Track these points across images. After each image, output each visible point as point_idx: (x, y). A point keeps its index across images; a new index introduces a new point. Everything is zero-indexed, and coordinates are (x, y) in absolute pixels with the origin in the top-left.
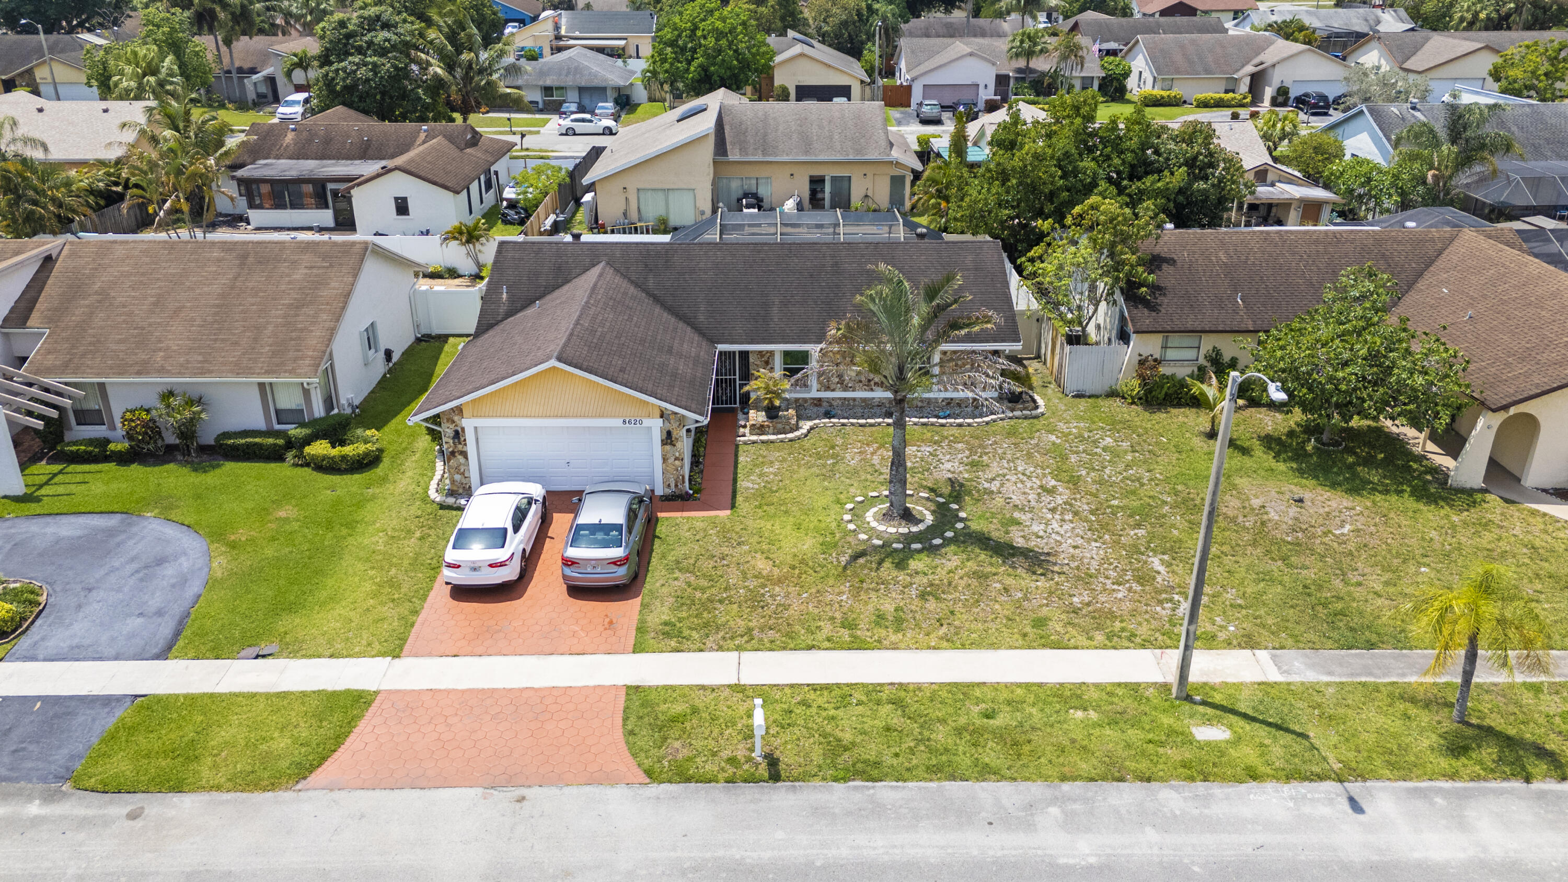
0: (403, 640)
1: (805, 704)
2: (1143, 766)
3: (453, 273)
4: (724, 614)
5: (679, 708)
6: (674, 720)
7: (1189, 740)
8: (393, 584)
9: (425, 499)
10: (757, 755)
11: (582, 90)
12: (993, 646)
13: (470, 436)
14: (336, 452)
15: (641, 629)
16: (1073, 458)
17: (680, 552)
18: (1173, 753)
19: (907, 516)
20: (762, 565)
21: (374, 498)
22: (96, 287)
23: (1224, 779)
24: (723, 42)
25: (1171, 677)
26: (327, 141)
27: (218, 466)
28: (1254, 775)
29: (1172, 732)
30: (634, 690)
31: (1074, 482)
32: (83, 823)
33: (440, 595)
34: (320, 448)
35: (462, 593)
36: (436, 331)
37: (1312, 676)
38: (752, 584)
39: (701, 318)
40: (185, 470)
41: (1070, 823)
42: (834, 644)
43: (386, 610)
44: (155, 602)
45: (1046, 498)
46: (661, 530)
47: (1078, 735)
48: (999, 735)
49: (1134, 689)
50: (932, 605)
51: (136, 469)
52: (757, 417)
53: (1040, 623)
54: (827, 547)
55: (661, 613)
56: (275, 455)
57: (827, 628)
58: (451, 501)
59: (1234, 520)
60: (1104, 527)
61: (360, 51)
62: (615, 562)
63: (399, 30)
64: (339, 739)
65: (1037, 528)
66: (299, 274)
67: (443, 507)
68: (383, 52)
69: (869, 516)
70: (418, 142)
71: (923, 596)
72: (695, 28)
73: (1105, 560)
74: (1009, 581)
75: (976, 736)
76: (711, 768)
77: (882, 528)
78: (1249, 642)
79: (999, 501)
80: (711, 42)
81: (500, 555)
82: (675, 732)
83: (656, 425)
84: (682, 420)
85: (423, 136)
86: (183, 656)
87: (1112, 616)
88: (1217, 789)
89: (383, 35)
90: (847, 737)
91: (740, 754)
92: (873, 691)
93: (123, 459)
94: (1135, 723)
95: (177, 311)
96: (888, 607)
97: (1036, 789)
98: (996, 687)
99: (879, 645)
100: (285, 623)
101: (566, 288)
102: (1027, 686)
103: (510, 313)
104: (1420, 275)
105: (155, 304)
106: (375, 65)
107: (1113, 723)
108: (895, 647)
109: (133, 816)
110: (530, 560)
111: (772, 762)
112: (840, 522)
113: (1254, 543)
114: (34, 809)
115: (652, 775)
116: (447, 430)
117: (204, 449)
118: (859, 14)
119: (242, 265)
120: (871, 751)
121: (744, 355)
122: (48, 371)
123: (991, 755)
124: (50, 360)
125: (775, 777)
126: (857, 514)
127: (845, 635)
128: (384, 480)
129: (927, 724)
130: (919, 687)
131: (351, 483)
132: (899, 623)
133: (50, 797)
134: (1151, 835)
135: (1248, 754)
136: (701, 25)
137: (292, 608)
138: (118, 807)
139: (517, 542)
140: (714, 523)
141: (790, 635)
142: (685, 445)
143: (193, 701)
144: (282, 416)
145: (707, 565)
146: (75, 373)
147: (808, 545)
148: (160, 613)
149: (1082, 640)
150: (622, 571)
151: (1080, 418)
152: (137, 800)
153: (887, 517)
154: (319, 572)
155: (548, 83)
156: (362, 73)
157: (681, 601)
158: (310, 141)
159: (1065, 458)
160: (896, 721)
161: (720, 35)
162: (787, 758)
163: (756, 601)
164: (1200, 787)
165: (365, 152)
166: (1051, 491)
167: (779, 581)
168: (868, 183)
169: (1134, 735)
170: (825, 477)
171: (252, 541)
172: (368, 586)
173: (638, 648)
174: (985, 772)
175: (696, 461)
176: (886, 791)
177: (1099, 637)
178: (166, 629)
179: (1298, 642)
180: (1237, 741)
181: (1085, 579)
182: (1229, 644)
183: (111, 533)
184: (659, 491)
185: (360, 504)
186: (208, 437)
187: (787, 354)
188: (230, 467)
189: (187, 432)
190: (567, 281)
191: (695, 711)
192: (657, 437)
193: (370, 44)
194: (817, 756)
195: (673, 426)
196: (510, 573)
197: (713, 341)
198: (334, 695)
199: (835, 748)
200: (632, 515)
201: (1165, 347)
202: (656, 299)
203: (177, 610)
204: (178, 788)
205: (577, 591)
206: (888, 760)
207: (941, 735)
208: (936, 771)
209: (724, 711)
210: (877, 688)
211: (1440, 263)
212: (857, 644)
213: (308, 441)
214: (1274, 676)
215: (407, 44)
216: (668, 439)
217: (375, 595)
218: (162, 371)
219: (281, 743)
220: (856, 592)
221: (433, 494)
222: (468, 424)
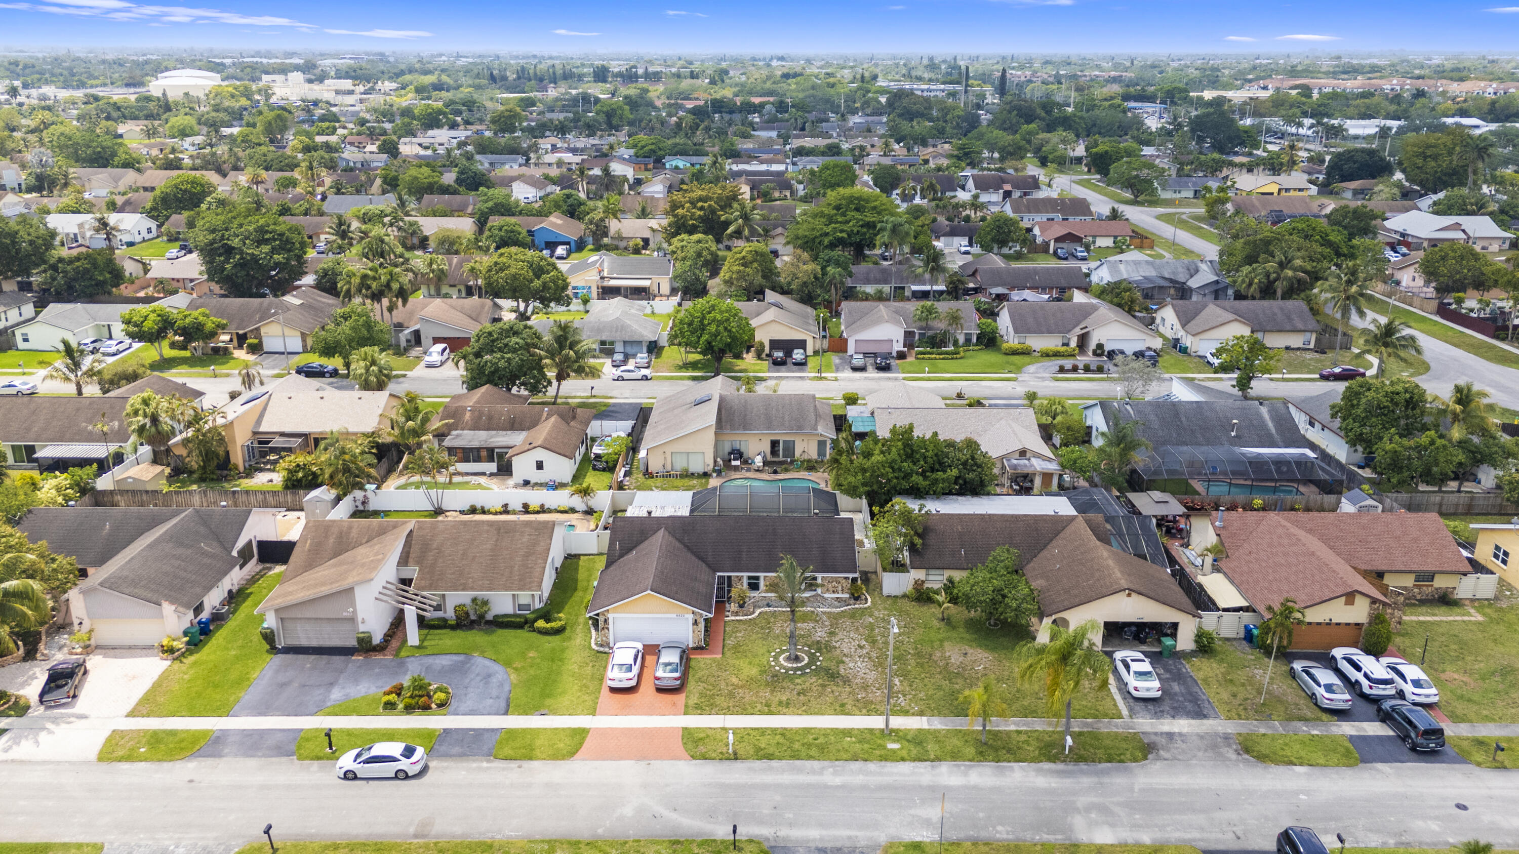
0: (595, 709)
1: (749, 734)
2: (866, 756)
3: (573, 510)
4: (719, 700)
5: (702, 735)
6: (701, 739)
7: (885, 748)
8: (585, 686)
9: (590, 648)
10: (731, 751)
11: (625, 342)
12: (823, 714)
13: (611, 621)
14: (548, 625)
15: (686, 706)
16: (877, 631)
17: (700, 674)
18: (877, 752)
19: (797, 659)
20: (734, 680)
21: (567, 648)
22: (435, 545)
23: (893, 761)
24: (721, 328)
25: (883, 726)
26: (490, 418)
27: (494, 632)
28: (903, 759)
29: (880, 745)
30: (685, 729)
31: (874, 642)
32: (504, 769)
33: (605, 691)
34: (540, 624)
35: (613, 690)
36: (573, 552)
37: (939, 727)
38: (730, 688)
39: (710, 558)
40: (481, 633)
41: (835, 773)
42: (762, 713)
43: (586, 697)
44: (495, 693)
45: (859, 651)
46: (692, 663)
47: (846, 746)
48: (817, 746)
49: (871, 731)
50: (802, 698)
51: (460, 633)
52: (733, 607)
53: (843, 705)
54: (762, 672)
55: (693, 700)
56: (519, 626)
57: (759, 706)
58: (602, 649)
59: (936, 662)
60: (880, 664)
61: (500, 350)
62: (676, 679)
63: (524, 336)
64: (581, 744)
65: (851, 665)
66: (525, 539)
67: (598, 652)
68: (514, 351)
69: (781, 659)
70: (543, 418)
71: (799, 694)
72: (704, 318)
73: (876, 680)
74: (835, 688)
75: (809, 746)
76: (714, 755)
77: (786, 664)
78: (921, 714)
79: (838, 651)
80: (713, 328)
81: (630, 675)
82: (701, 743)
83: (691, 617)
84: (701, 615)
85: (545, 414)
86: (513, 714)
87: (872, 703)
88: (888, 764)
89: (515, 339)
90: (763, 746)
91: (724, 751)
92: (774, 731)
93: (453, 628)
94: (868, 742)
95: (474, 558)
96: (784, 698)
97: (826, 763)
98: (820, 729)
99: (779, 713)
100: (548, 702)
101: (646, 542)
102: (832, 729)
103: (621, 556)
104: (1051, 540)
105: (463, 554)
106: (509, 359)
107: (860, 742)
108: (785, 714)
109: (520, 767)
110: (640, 676)
111: (735, 753)
112: (768, 661)
113: (940, 673)
114: (485, 764)
115: (694, 758)
116: (601, 619)
117: (489, 623)
118: (816, 278)
119: (498, 534)
120: (771, 750)
121: (729, 577)
122: (423, 589)
123: (813, 752)
124: (423, 583)
125: (736, 759)
126: (776, 658)
127: (766, 710)
128: (570, 638)
129: (792, 741)
130: (791, 729)
131: (555, 640)
132: (788, 705)
133: (488, 761)
134: (861, 777)
135: (904, 753)
136: (708, 316)
137: (549, 696)
138: (514, 765)
139: (636, 670)
140: (714, 660)
141: (745, 709)
142: (702, 625)
143: (524, 730)
144: (521, 607)
145: (712, 680)
146: (435, 589)
147: (754, 671)
148: (498, 697)
149: (857, 712)
150: (678, 682)
151: (885, 609)
152: (518, 763)
153: (788, 659)
154: (555, 681)
155: (604, 338)
156: (502, 364)
157: (702, 695)
158: (480, 417)
159: (873, 630)
160: (781, 741)
161: (720, 322)
162: (741, 752)
163: (731, 695)
164: (883, 763)
165: (513, 425)
166: (861, 647)
167: (742, 687)
168: (805, 444)
169: (866, 746)
170: (765, 639)
171: (523, 667)
172: (576, 687)
173: (685, 713)
174: (810, 758)
175: (706, 631)
176: (775, 763)
177: (864, 711)
178: (503, 704)
179: (940, 714)
180: (902, 749)
181: (865, 687)
182: (913, 715)
183: (464, 663)
184: (691, 646)
185: (563, 650)
186: (489, 617)
187: (749, 578)
188: (501, 632)
189: (481, 617)
190: (646, 539)
191: (708, 736)
192: (691, 622)
193: (506, 345)
194: (751, 752)
195: (698, 617)
196: (633, 683)
197: (715, 570)
198: (574, 729)
199: (758, 749)
200: (681, 658)
201: (927, 575)
202: (689, 549)
203: (504, 696)
204: (531, 759)
205: (660, 690)
206: (777, 754)
207: (797, 746)
208: (793, 757)
209: (718, 736)
210: (776, 729)
211: (1061, 535)
212: (770, 713)
213: (535, 620)
214: (925, 726)
215: (527, 344)
216: (696, 623)
217: (580, 691)
218: (472, 589)
219: (561, 745)
220: (772, 691)
221: (594, 646)
222: (610, 616)
